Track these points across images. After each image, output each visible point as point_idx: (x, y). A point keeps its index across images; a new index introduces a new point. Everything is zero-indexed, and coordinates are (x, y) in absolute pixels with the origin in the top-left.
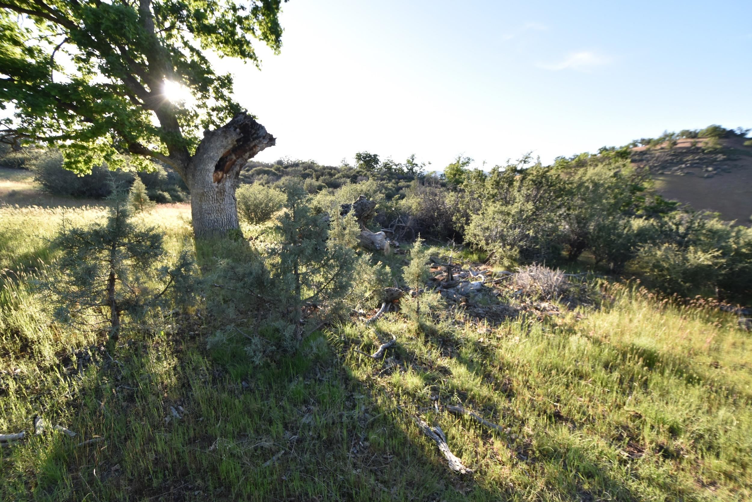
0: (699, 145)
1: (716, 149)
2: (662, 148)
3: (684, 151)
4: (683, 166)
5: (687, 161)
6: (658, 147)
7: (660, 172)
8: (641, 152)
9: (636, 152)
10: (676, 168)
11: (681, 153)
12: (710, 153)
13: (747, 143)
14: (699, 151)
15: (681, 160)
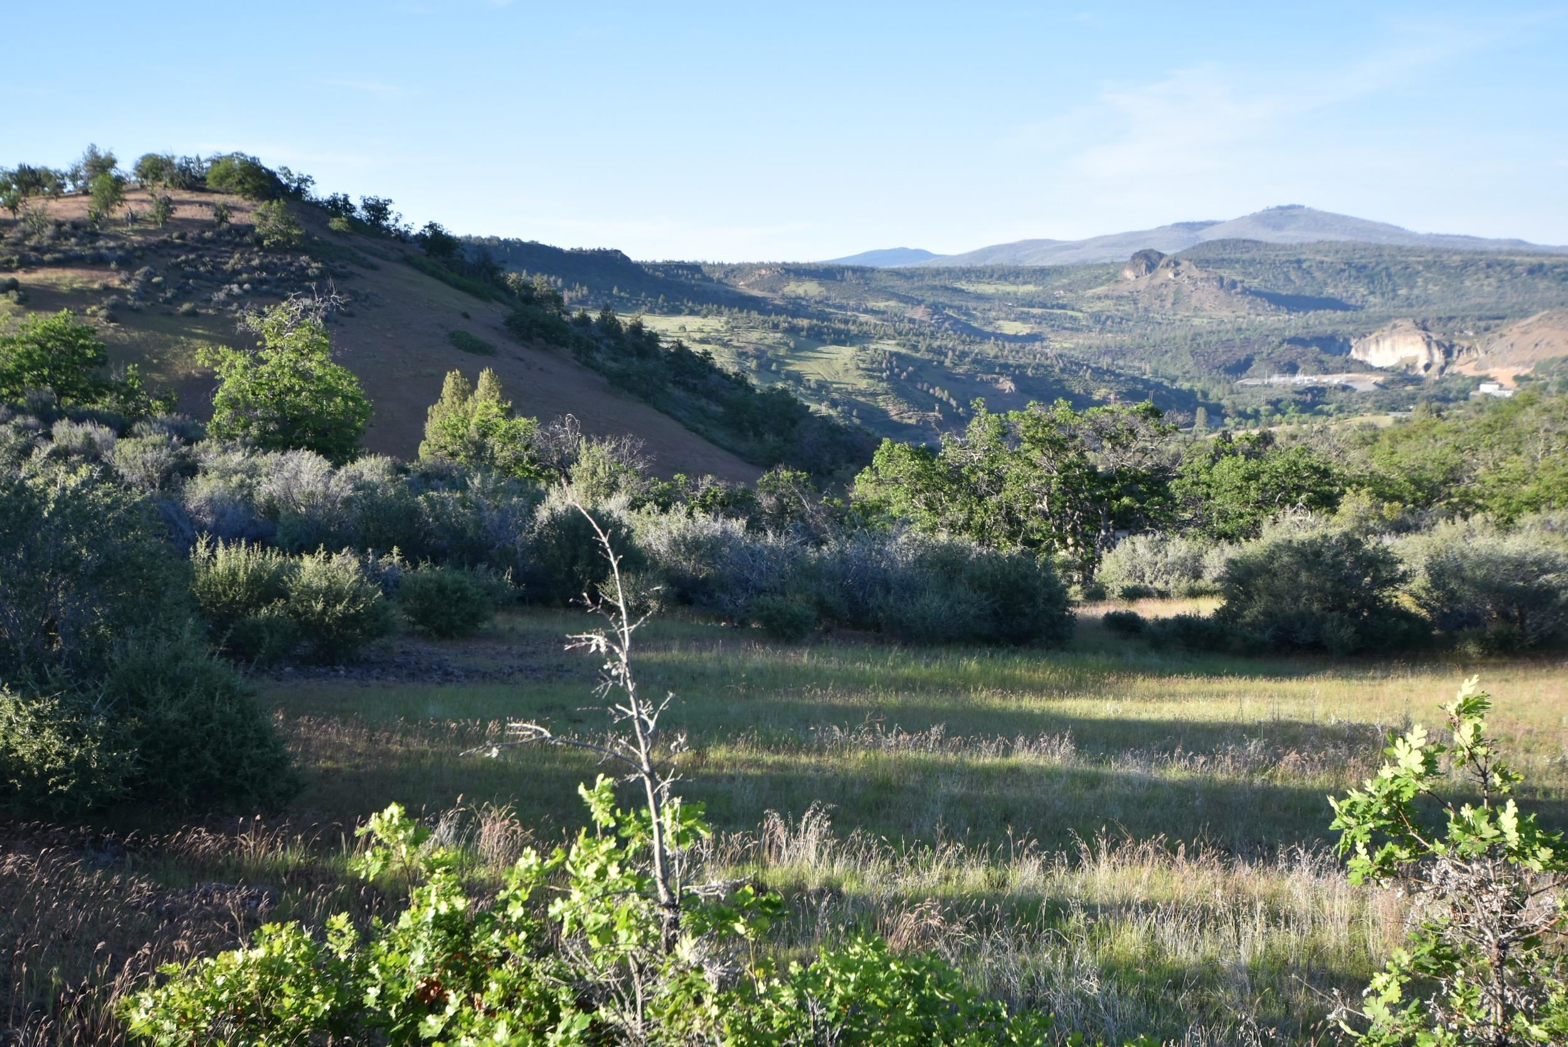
0: (236, 219)
1: (289, 238)
2: (134, 219)
3: (208, 234)
4: (235, 288)
5: (236, 273)
6: (119, 213)
7: (186, 306)
8: (76, 225)
9: (59, 224)
10: (221, 295)
11: (200, 239)
12: (278, 248)
13: (336, 224)
14: (248, 239)
15: (216, 267)
